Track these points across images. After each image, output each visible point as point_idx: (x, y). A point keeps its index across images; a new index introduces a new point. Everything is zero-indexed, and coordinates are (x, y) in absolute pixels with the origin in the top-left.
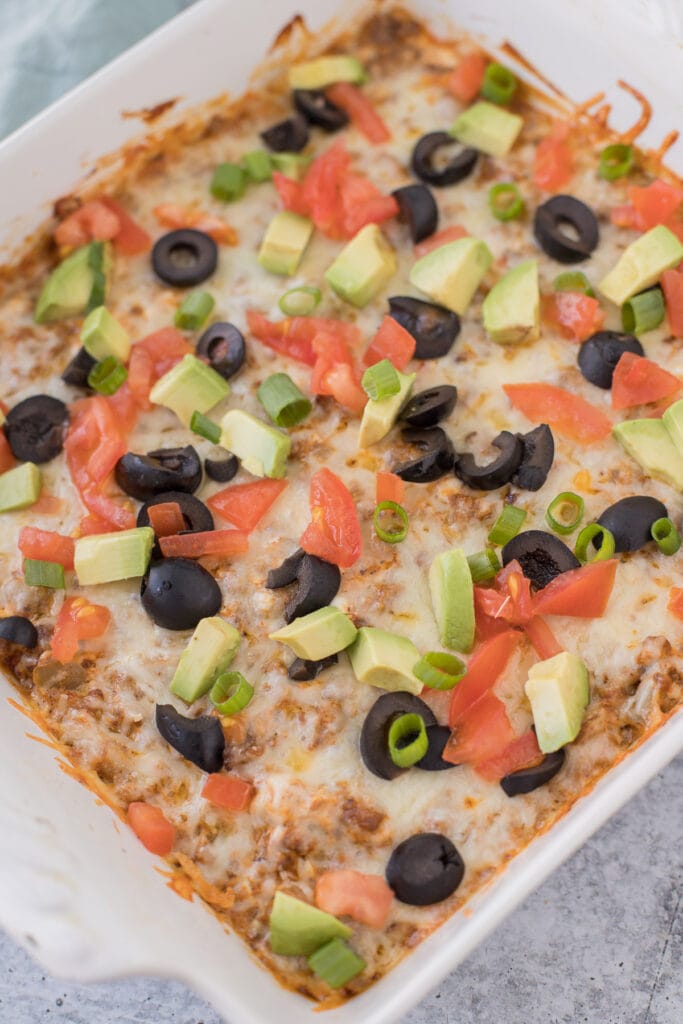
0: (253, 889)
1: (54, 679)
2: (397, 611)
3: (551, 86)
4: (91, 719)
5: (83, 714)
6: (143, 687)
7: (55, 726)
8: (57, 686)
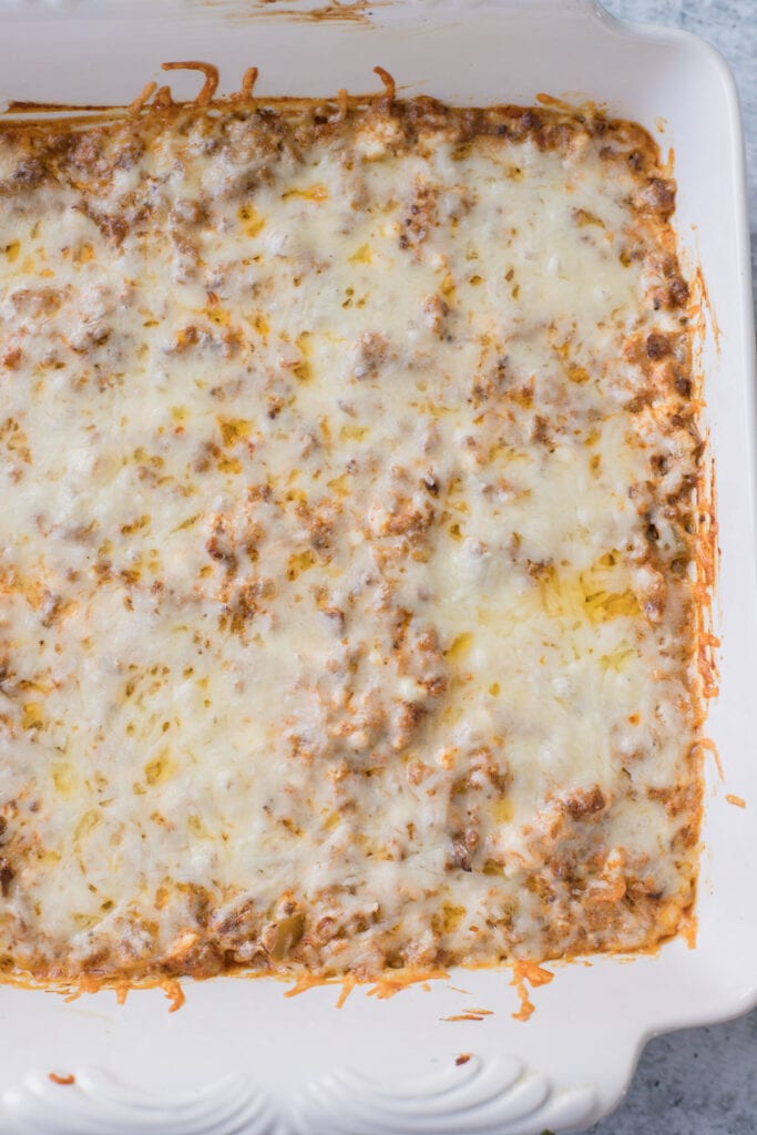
0: (568, 920)
1: (287, 947)
2: (449, 647)
3: (89, 108)
4: (344, 942)
5: (334, 944)
6: (348, 882)
7: (324, 970)
8: (293, 947)
